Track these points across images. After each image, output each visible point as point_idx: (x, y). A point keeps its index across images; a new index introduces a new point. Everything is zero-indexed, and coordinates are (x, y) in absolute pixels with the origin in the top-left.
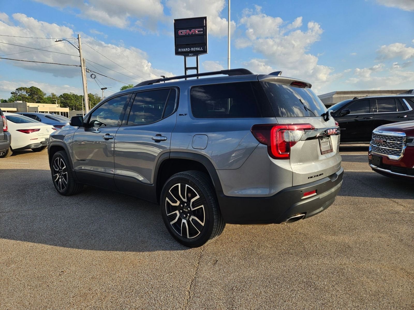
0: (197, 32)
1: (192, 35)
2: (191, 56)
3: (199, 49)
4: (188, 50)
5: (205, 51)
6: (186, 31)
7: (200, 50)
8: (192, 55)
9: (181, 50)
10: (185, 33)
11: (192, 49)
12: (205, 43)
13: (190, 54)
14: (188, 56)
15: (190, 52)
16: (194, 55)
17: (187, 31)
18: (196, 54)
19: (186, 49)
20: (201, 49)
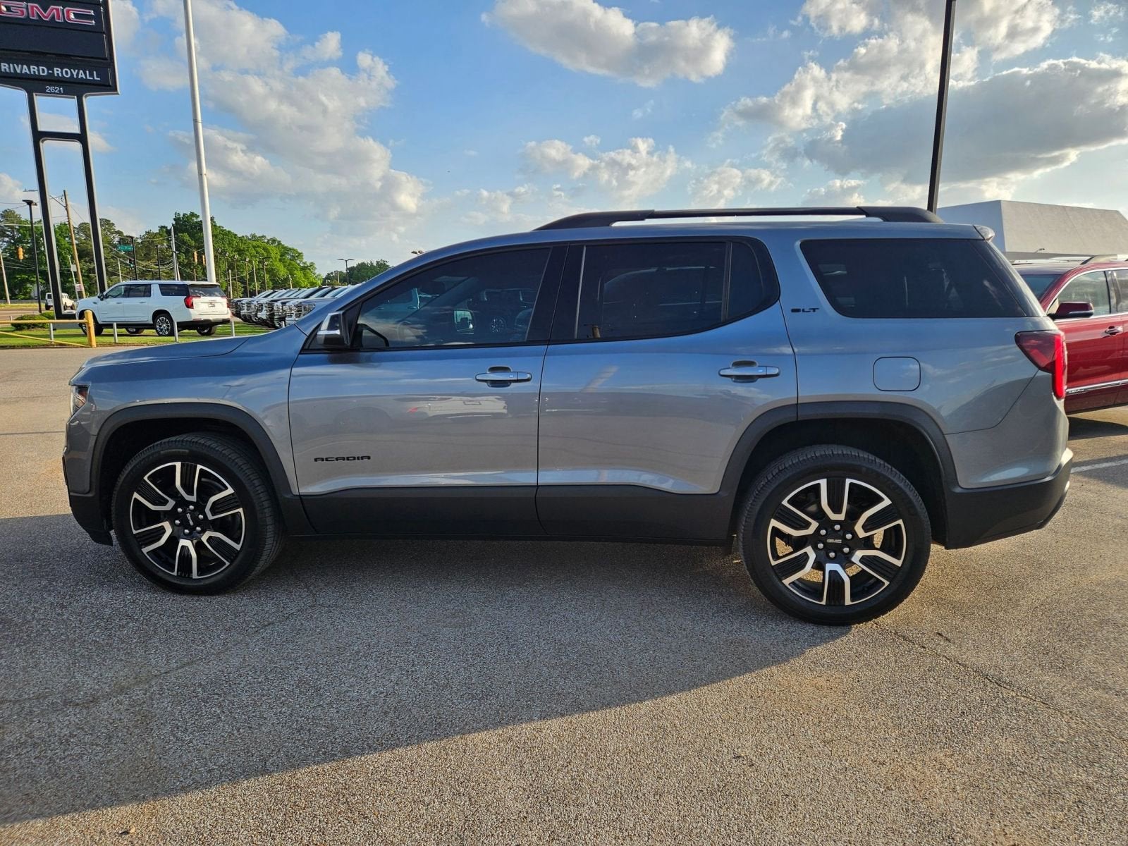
0: (72, 16)
1: (52, 24)
2: (55, 93)
3: (86, 76)
4: (43, 71)
5: (110, 86)
6: (27, 8)
7: (88, 78)
8: (60, 91)
9: (9, 68)
10: (22, 12)
11: (57, 71)
12: (106, 59)
13: (50, 88)
14: (43, 91)
15: (49, 81)
16: (67, 93)
17: (32, 7)
18: (75, 89)
19: (34, 69)
20: (91, 75)
